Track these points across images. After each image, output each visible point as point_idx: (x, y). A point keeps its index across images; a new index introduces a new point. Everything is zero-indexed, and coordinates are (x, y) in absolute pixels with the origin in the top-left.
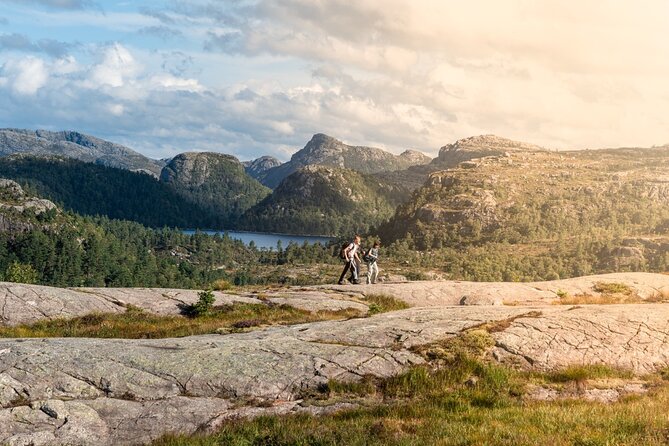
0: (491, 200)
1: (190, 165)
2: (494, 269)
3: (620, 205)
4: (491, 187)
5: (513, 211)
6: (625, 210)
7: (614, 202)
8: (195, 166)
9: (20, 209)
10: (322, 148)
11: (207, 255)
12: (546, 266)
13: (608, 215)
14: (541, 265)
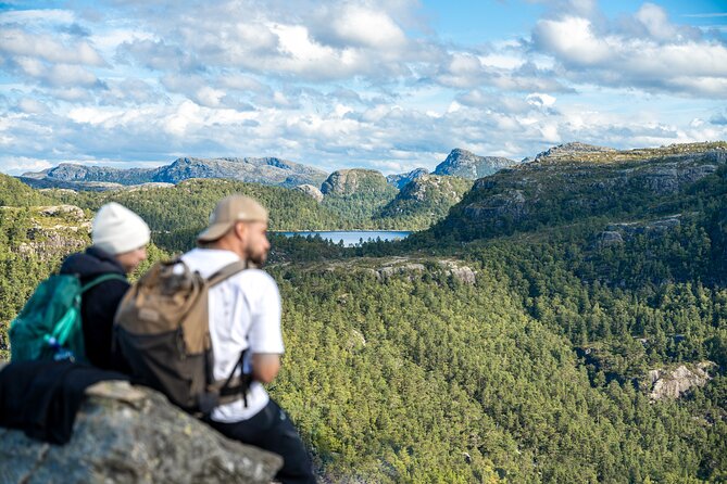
0: (520, 197)
1: (343, 179)
2: (499, 255)
3: (625, 196)
4: (521, 187)
5: (539, 205)
6: (629, 200)
7: (621, 194)
8: (347, 180)
9: (75, 229)
10: (459, 159)
11: (298, 253)
12: (543, 249)
13: (616, 205)
14: (539, 250)
